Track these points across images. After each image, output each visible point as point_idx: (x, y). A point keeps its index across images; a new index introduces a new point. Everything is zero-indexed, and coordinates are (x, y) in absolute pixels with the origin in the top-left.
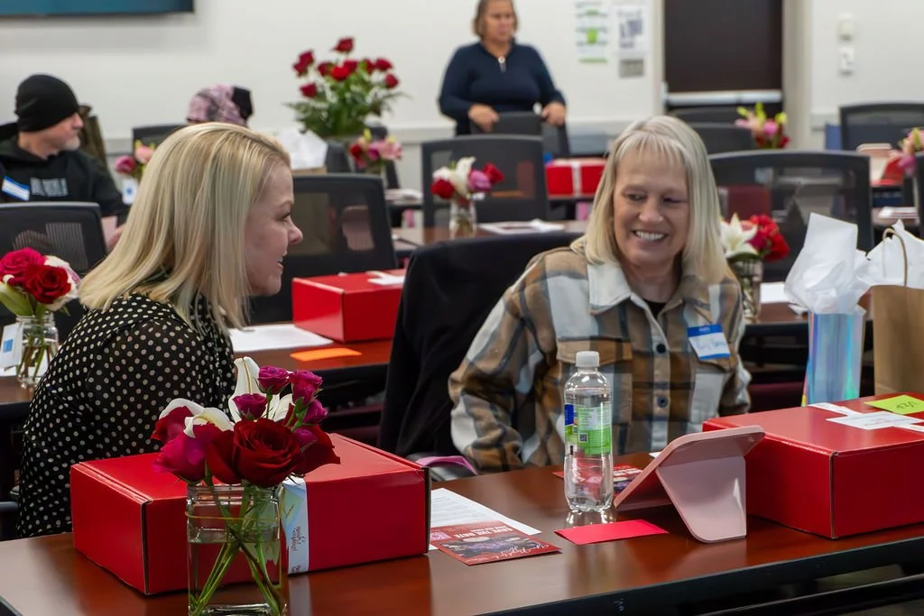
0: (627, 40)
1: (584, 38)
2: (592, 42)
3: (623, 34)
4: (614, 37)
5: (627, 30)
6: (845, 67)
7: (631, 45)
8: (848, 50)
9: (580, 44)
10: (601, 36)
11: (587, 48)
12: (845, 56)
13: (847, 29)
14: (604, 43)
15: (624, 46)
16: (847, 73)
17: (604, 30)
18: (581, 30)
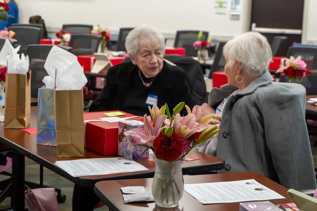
0: (234, 7)
1: (218, 5)
2: (221, 7)
3: (232, 5)
4: (229, 5)
5: (234, 3)
7: (235, 9)
9: (216, 7)
10: (224, 5)
11: (219, 9)
14: (225, 7)
15: (232, 9)
17: (226, 2)
18: (217, 2)
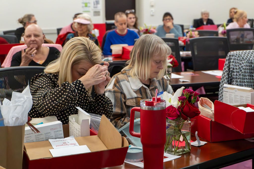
0: (96, 6)
1: (84, 5)
2: (86, 6)
3: (94, 4)
4: (92, 5)
5: (95, 3)
6: (152, 14)
7: (96, 7)
8: (153, 9)
9: (83, 7)
10: (88, 5)
11: (85, 8)
12: (152, 11)
13: (153, 4)
14: (89, 7)
15: (94, 7)
16: (152, 15)
17: (89, 3)
18: (83, 3)
